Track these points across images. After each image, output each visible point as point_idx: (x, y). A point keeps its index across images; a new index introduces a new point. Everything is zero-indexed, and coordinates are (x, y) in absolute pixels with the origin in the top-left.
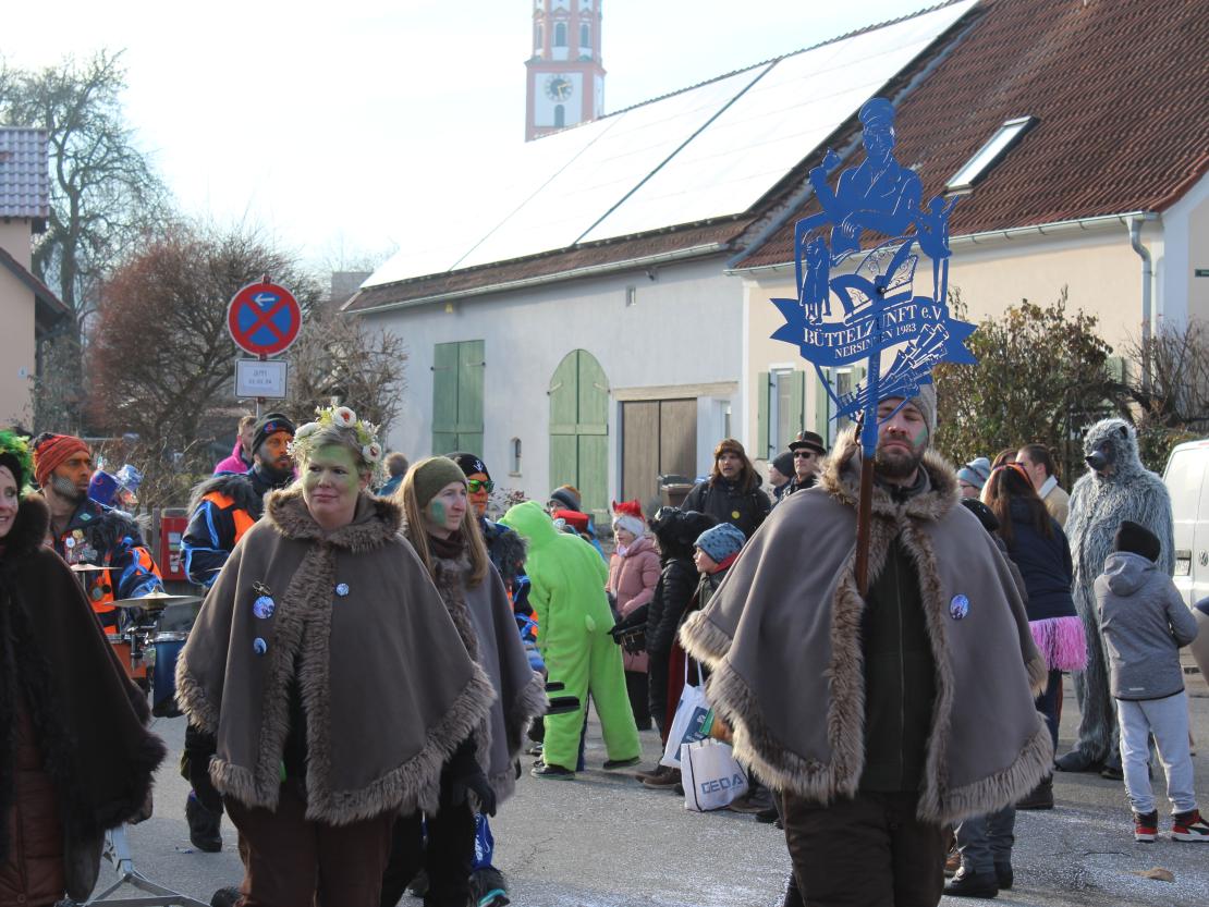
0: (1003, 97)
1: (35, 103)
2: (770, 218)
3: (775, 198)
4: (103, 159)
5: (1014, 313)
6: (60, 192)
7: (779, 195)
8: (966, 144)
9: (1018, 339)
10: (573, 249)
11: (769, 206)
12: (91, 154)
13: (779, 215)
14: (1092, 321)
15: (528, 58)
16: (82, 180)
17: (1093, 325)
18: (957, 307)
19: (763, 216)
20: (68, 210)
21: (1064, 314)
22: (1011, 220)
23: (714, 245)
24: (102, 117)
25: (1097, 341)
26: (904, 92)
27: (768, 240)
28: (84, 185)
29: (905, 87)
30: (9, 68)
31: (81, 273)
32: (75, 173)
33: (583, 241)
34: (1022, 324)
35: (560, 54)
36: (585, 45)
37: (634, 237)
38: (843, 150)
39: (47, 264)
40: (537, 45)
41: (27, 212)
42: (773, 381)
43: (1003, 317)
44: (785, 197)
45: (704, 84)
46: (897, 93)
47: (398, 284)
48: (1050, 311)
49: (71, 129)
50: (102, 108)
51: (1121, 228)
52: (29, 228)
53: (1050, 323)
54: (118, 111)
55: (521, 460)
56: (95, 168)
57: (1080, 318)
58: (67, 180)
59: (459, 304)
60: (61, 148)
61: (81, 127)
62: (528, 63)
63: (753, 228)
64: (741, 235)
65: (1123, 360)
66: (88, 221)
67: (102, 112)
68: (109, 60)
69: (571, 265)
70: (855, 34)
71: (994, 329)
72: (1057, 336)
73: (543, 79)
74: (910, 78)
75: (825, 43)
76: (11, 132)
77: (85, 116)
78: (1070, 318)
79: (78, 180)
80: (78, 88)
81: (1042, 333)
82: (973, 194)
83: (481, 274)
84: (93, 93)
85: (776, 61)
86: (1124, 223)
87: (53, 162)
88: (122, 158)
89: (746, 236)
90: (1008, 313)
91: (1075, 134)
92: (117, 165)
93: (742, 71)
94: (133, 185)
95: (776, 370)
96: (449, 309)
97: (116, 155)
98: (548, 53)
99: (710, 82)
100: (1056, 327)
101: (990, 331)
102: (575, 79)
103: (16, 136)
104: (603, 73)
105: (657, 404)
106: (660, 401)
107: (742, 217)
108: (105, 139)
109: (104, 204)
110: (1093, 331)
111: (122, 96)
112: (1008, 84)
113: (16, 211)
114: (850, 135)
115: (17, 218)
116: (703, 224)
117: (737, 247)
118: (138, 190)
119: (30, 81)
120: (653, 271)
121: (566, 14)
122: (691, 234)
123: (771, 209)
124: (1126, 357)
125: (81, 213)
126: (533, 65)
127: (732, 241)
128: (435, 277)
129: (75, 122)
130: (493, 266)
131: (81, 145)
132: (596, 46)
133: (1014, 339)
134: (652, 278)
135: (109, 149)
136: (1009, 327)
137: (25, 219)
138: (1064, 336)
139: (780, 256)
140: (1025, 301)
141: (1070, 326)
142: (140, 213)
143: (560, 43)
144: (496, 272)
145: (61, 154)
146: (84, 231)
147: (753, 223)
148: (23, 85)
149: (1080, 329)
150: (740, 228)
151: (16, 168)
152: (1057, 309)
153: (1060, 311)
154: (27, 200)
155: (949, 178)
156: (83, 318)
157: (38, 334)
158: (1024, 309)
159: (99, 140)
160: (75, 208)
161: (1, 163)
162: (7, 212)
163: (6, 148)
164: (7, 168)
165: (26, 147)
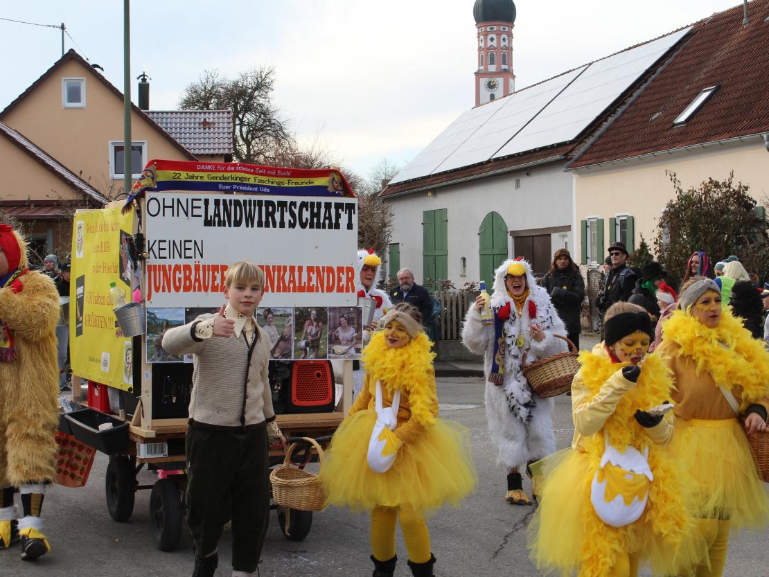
0: (703, 77)
1: (228, 99)
2: (585, 142)
3: (588, 132)
4: (261, 125)
5: (706, 186)
6: (241, 142)
7: (590, 130)
8: (683, 101)
9: (708, 199)
10: (489, 162)
11: (584, 136)
12: (256, 123)
13: (590, 141)
14: (746, 188)
15: (476, 71)
16: (252, 136)
17: (747, 190)
18: (675, 182)
19: (582, 142)
20: (245, 151)
21: (732, 185)
22: (705, 138)
23: (558, 157)
24: (261, 105)
25: (748, 198)
26: (653, 77)
27: (585, 153)
28: (253, 139)
29: (654, 74)
30: (215, 82)
32: (248, 132)
33: (494, 157)
34: (709, 190)
35: (492, 68)
36: (504, 64)
37: (519, 154)
38: (622, 106)
40: (481, 63)
41: (222, 151)
42: (589, 224)
43: (700, 187)
44: (593, 132)
45: (555, 77)
46: (650, 77)
47: (405, 182)
48: (724, 183)
49: (246, 112)
50: (261, 101)
51: (761, 141)
52: (224, 160)
53: (724, 190)
54: (268, 102)
55: (467, 268)
56: (257, 130)
57: (740, 187)
58: (245, 136)
59: (435, 191)
60: (241, 120)
61: (251, 110)
62: (476, 74)
63: (577, 148)
64: (570, 152)
65: (763, 207)
66: (255, 156)
67: (261, 102)
68: (264, 77)
69: (488, 169)
70: (630, 48)
71: (695, 194)
72: (727, 196)
73: (484, 81)
74: (656, 70)
75: (615, 54)
76: (215, 113)
77: (253, 105)
78: (735, 186)
79: (250, 136)
80: (249, 91)
81: (720, 195)
82: (687, 126)
83: (445, 176)
84: (256, 93)
85: (590, 64)
86: (763, 137)
87: (238, 128)
88: (271, 124)
89: (573, 152)
90: (703, 186)
91: (739, 94)
92: (269, 128)
93: (574, 70)
94: (276, 137)
95: (590, 219)
96: (430, 194)
97: (268, 123)
98: (486, 68)
99: (558, 76)
100: (728, 191)
101: (693, 194)
102: (500, 81)
103: (221, 115)
104: (514, 77)
105: (531, 238)
106: (533, 236)
107: (571, 142)
108: (262, 116)
109: (262, 147)
110: (747, 193)
111: (270, 94)
112: (705, 70)
113: (216, 152)
114: (626, 99)
115: (217, 154)
116: (552, 147)
117: (569, 157)
118: (279, 140)
119: (226, 89)
120: (528, 171)
121: (495, 48)
122: (546, 152)
123: (586, 138)
124: (765, 206)
125: (252, 152)
126: (478, 75)
127: (566, 155)
128: (423, 178)
129: (248, 108)
130: (451, 171)
131: (251, 119)
132: (510, 64)
133: (705, 198)
134: (528, 175)
135: (264, 121)
136: (703, 192)
137: (222, 155)
138: (731, 196)
139: (590, 162)
140: (710, 179)
141: (734, 190)
142: (280, 151)
143: (492, 63)
144: (452, 174)
145: (242, 124)
146: (253, 160)
147: (577, 145)
148: (222, 90)
149: (739, 192)
150: (571, 147)
151: (216, 130)
152: (728, 183)
153: (730, 183)
154: (222, 146)
155: (675, 119)
158: (710, 182)
159: (260, 117)
160: (249, 150)
161: (209, 128)
162: (212, 152)
163: (211, 120)
164: (212, 130)
165: (221, 120)
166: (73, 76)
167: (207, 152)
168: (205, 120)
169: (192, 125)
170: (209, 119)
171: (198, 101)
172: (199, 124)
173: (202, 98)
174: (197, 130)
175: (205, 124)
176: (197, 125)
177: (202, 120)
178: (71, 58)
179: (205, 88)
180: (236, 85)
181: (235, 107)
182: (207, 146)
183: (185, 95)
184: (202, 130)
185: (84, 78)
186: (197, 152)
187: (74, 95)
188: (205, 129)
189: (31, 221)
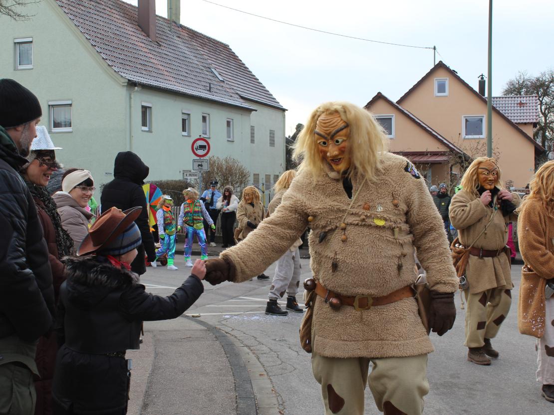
1: (533, 89)
6: (541, 115)
12: (551, 103)
16: (548, 111)
20: (544, 120)
28: (548, 113)
30: (525, 78)
31: (548, 140)
32: (546, 109)
39: (537, 138)
41: (531, 121)
49: (544, 96)
52: (532, 126)
56: (551, 107)
58: (543, 111)
60: (541, 101)
61: (548, 95)
66: (550, 124)
76: (526, 97)
77: (549, 92)
79: (547, 111)
80: (547, 83)
84: (551, 84)
87: (539, 106)
103: (528, 98)
113: (528, 121)
115: (528, 123)
119: (532, 82)
125: (548, 121)
129: (546, 94)
131: (548, 101)
137: (531, 123)
145: (541, 104)
146: (549, 127)
148: (529, 83)
151: (528, 108)
154: (531, 117)
156: (548, 154)
157: (535, 158)
160: (546, 120)
161: (524, 107)
162: (525, 121)
163: (525, 102)
164: (525, 108)
165: (531, 101)
166: (441, 76)
167: (522, 121)
168: (521, 101)
169: (513, 105)
170: (523, 101)
171: (514, 91)
172: (517, 104)
173: (516, 89)
174: (516, 108)
175: (521, 104)
176: (516, 105)
177: (519, 102)
178: (440, 66)
179: (519, 82)
180: (538, 80)
181: (538, 93)
182: (522, 117)
183: (506, 87)
184: (519, 108)
185: (448, 78)
186: (516, 121)
187: (441, 88)
188: (520, 107)
189: (428, 164)
